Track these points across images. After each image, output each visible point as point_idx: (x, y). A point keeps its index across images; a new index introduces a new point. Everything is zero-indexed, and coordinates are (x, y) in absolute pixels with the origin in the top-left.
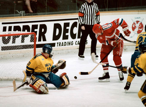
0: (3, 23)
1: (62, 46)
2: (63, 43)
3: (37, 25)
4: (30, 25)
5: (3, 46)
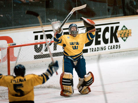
2: (95, 48)
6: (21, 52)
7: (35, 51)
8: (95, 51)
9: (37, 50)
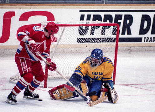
1: (150, 42)
2: (151, 38)
5: (79, 37)
8: (151, 41)
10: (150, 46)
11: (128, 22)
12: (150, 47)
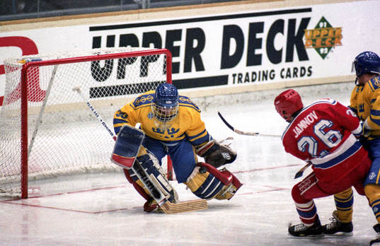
0: (92, 29)
1: (247, 82)
3: (180, 31)
4: (162, 31)
5: (94, 86)
6: (56, 79)
7: (92, 77)
8: (247, 80)
9: (97, 73)
10: (247, 92)
11: (195, 43)
12: (247, 94)
